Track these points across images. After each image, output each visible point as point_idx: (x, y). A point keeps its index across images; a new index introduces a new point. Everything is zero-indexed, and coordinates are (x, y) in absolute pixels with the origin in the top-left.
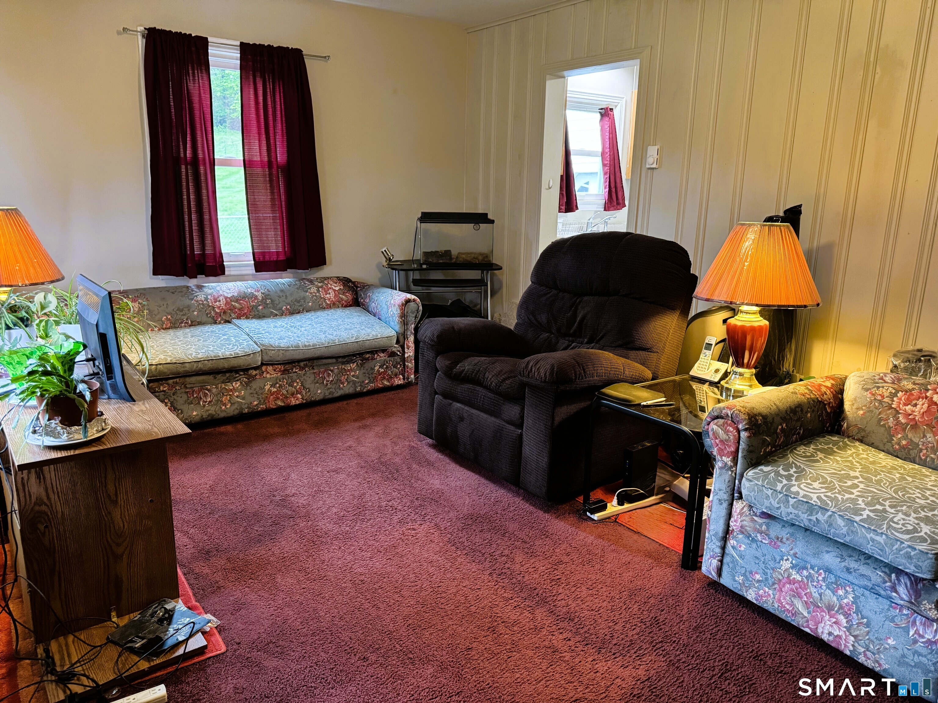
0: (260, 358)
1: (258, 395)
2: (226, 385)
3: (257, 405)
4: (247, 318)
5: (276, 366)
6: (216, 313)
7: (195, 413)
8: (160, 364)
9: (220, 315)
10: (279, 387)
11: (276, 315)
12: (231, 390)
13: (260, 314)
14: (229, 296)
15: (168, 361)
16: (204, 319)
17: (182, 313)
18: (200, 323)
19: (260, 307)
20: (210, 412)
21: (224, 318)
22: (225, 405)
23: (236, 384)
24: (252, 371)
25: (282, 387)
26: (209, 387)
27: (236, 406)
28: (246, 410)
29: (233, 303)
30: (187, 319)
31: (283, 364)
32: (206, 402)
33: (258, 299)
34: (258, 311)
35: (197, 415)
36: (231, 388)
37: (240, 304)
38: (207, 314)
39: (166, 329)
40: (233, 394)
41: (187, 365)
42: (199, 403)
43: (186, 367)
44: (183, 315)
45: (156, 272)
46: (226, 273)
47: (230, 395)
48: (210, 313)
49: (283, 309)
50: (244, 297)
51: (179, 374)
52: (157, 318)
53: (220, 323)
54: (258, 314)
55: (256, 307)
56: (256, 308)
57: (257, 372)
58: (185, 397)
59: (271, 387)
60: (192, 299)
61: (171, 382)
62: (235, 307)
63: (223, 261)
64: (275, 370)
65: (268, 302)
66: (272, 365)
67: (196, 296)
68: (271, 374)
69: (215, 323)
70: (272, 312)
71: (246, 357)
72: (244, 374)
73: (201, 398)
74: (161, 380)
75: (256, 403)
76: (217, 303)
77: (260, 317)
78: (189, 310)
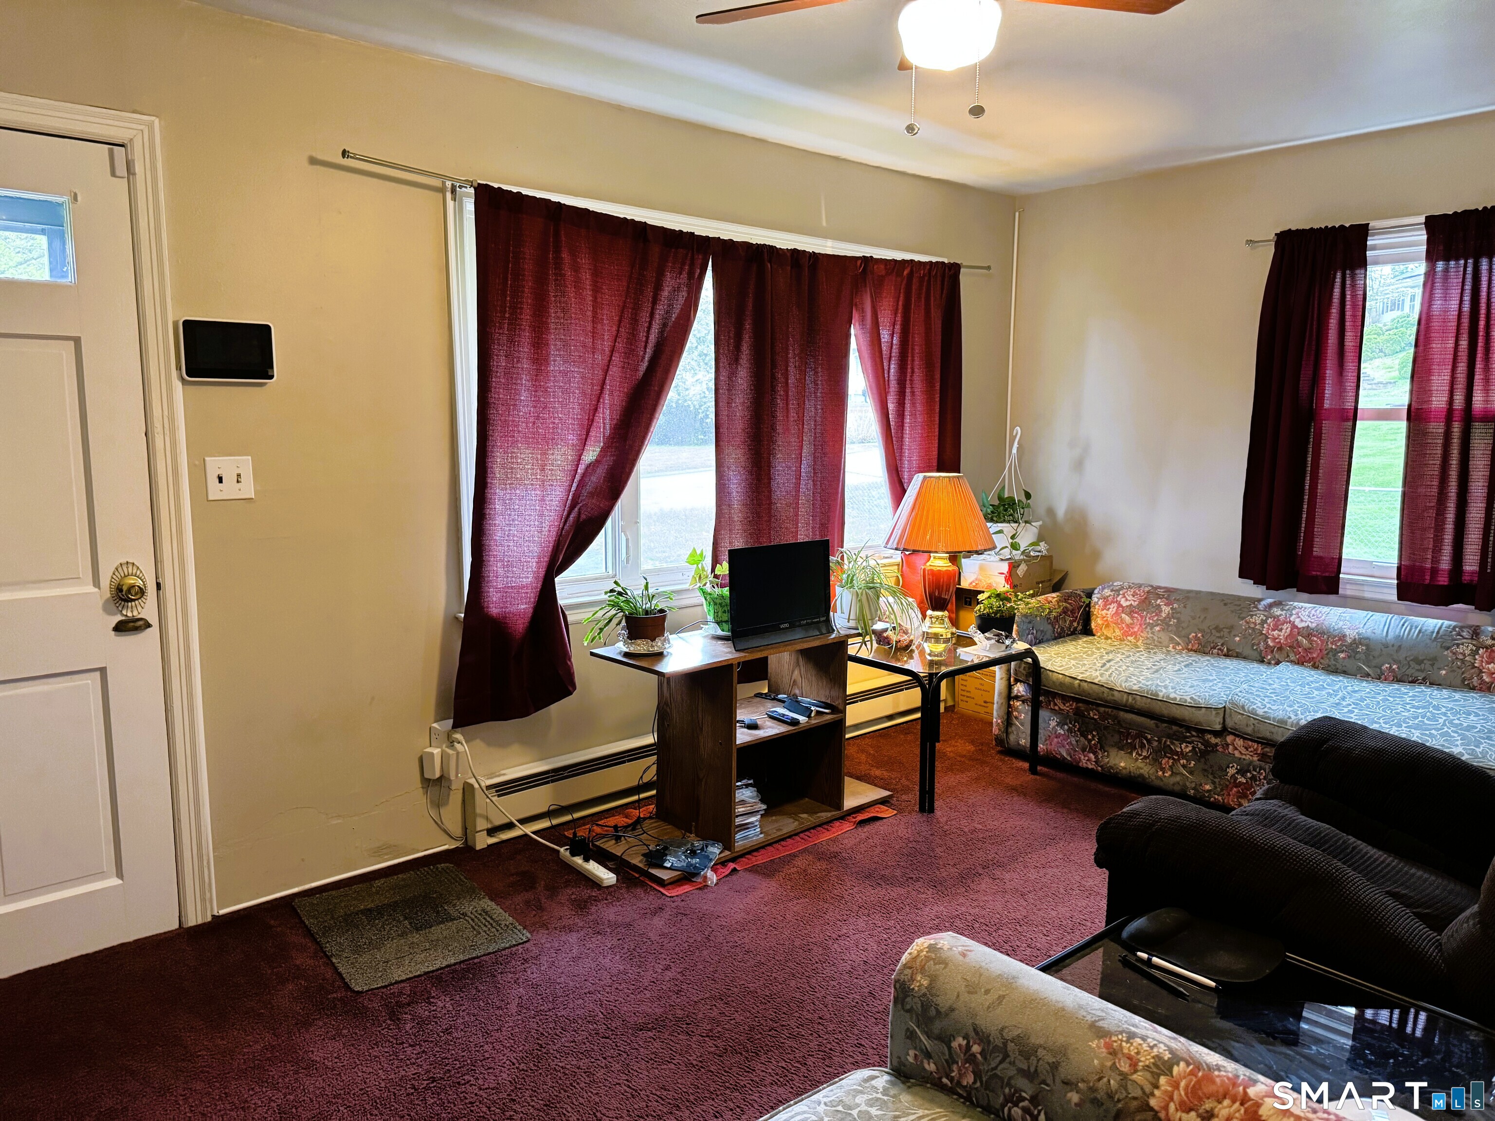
0: (1220, 719)
1: (1215, 777)
2: (1172, 743)
3: (1209, 791)
4: (1315, 667)
5: (1250, 743)
6: (1267, 646)
7: (1122, 764)
8: (1086, 681)
9: (1272, 652)
10: (1250, 778)
11: (1368, 675)
12: (1177, 753)
13: (1339, 666)
14: (1300, 625)
15: (1096, 681)
16: (1247, 651)
17: (1218, 635)
18: (1238, 656)
19: (1342, 655)
20: (1142, 771)
21: (1277, 656)
22: (1163, 770)
23: (1187, 746)
24: (1209, 736)
25: (1256, 781)
26: (1149, 737)
27: (1178, 778)
28: (1192, 792)
29: (1300, 638)
30: (1222, 645)
31: (1262, 743)
32: (1141, 755)
33: (1346, 641)
34: (1336, 660)
35: (1125, 768)
36: (1179, 750)
37: (1311, 642)
38: (1253, 645)
39: (1191, 650)
40: (1179, 760)
41: (1116, 693)
42: (1131, 753)
43: (1113, 695)
44: (1219, 637)
45: (1243, 574)
46: (1341, 591)
47: (1174, 759)
48: (1259, 644)
49: (1384, 668)
50: (1323, 633)
51: (1106, 701)
52: (1183, 633)
53: (1269, 663)
54: (1335, 665)
55: (1336, 652)
56: (1334, 655)
57: (1218, 740)
58: (1116, 738)
59: (1237, 773)
60: (1243, 619)
61: (1102, 709)
62: (1299, 645)
63: (1339, 572)
64: (1247, 749)
65: (1360, 650)
66: (1245, 739)
67: (1252, 616)
68: (1240, 752)
69: (1262, 661)
70: (1361, 668)
71: (1194, 709)
72: (1198, 736)
73: (1135, 748)
74: (1092, 703)
75: (1208, 787)
76: (1276, 633)
77: (1334, 670)
78: (1230, 632)
